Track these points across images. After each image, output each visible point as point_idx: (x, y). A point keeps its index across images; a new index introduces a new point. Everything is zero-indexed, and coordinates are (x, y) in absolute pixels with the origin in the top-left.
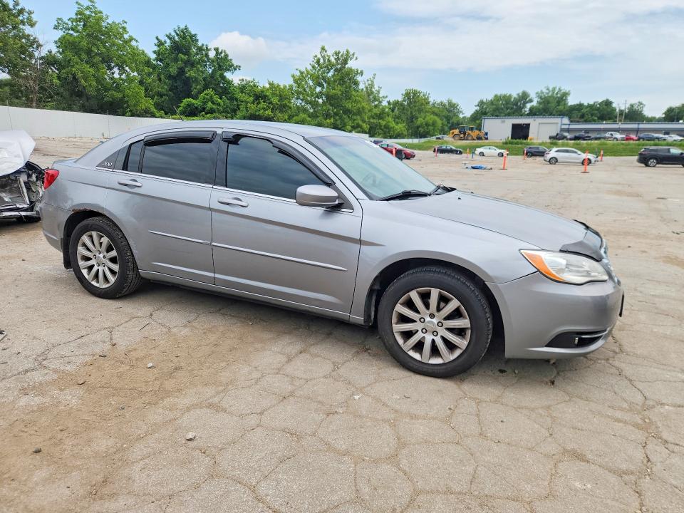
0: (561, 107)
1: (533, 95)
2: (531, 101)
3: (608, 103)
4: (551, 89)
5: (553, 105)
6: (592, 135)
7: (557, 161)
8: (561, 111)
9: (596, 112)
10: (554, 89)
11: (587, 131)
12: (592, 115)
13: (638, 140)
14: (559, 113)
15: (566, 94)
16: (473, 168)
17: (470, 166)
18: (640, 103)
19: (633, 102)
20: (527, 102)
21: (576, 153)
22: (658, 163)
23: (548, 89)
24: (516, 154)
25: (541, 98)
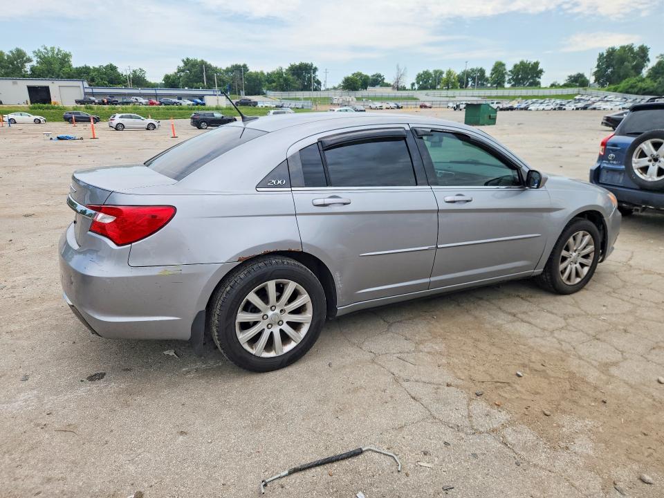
0: (66, 69)
1: (30, 54)
2: (29, 60)
3: (112, 68)
4: (49, 48)
5: (56, 66)
6: (120, 100)
7: (124, 127)
8: (68, 74)
9: (104, 76)
10: (53, 49)
11: (112, 95)
12: (102, 79)
13: (161, 104)
14: (67, 75)
15: (67, 56)
16: (59, 138)
17: (55, 137)
18: (141, 70)
19: (135, 69)
20: (25, 62)
21: (140, 118)
22: (208, 126)
23: (46, 49)
24: (54, 120)
25: (40, 57)
